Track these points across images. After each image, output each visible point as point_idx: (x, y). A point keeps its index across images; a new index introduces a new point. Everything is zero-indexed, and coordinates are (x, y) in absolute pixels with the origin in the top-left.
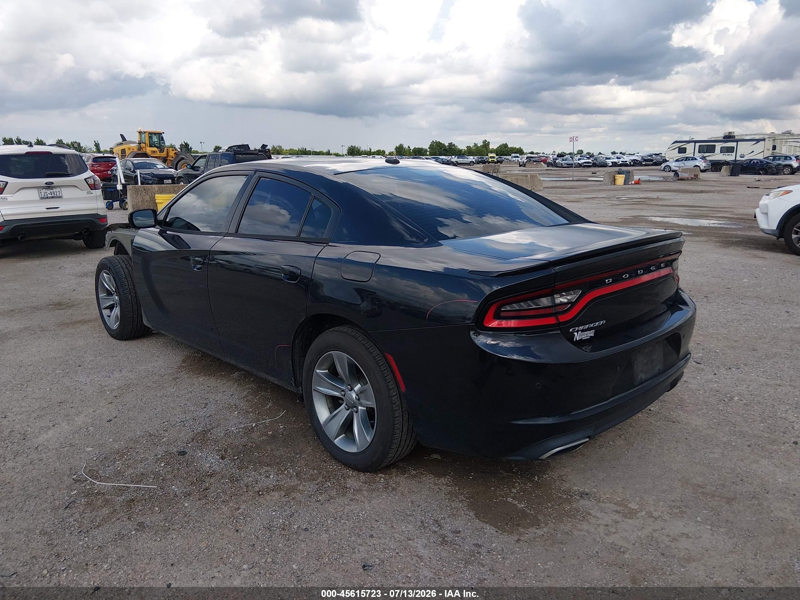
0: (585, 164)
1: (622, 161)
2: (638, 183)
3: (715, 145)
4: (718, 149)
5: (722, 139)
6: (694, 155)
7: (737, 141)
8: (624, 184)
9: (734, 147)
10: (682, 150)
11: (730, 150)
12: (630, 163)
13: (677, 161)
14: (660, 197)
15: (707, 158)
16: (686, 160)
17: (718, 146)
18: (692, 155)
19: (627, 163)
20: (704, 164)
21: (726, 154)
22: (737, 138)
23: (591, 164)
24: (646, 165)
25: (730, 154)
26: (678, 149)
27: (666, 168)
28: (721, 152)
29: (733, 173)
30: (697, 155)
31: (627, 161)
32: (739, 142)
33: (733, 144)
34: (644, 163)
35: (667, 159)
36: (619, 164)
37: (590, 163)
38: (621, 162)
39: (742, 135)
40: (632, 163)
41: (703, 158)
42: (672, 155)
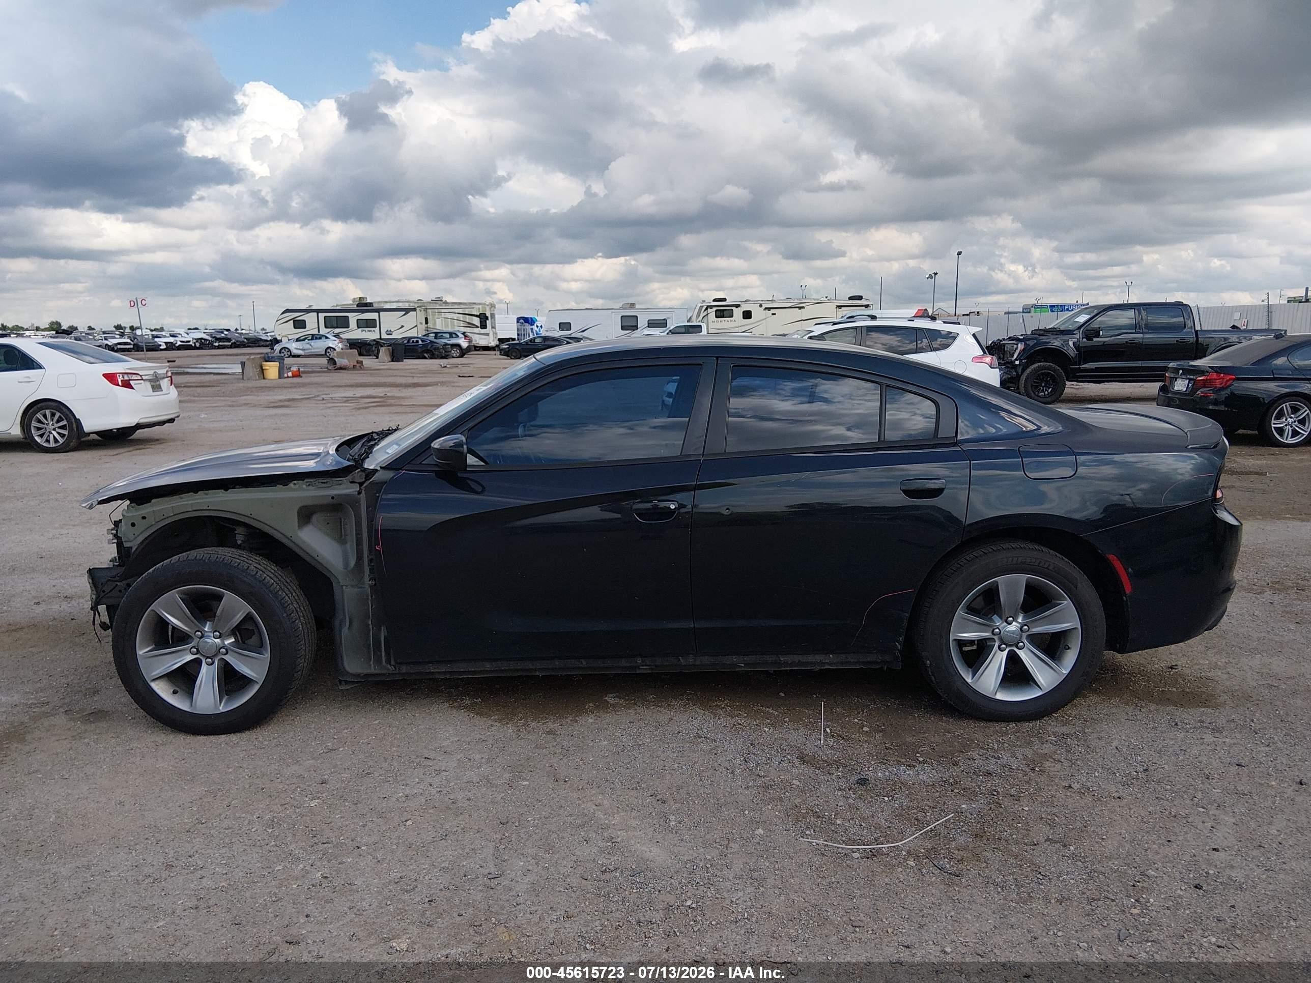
0: (119, 346)
1: (181, 342)
2: (297, 375)
3: (348, 317)
4: (353, 323)
5: (355, 307)
6: (319, 331)
7: (378, 311)
8: (280, 378)
9: (375, 320)
10: (299, 324)
11: (370, 324)
12: (195, 343)
13: (298, 340)
14: (388, 394)
15: (343, 336)
16: (312, 339)
17: (353, 318)
18: (315, 332)
19: (191, 343)
20: (340, 345)
21: (366, 329)
22: (376, 306)
23: (132, 346)
24: (219, 347)
25: (372, 329)
26: (292, 321)
27: (283, 351)
28: (359, 327)
29: (395, 358)
30: (323, 331)
31: (189, 342)
32: (381, 313)
33: (374, 316)
34: (216, 344)
35: (279, 338)
36: (177, 345)
37: (129, 344)
38: (179, 343)
39: (379, 302)
40: (198, 345)
41: (337, 336)
42: (286, 332)
